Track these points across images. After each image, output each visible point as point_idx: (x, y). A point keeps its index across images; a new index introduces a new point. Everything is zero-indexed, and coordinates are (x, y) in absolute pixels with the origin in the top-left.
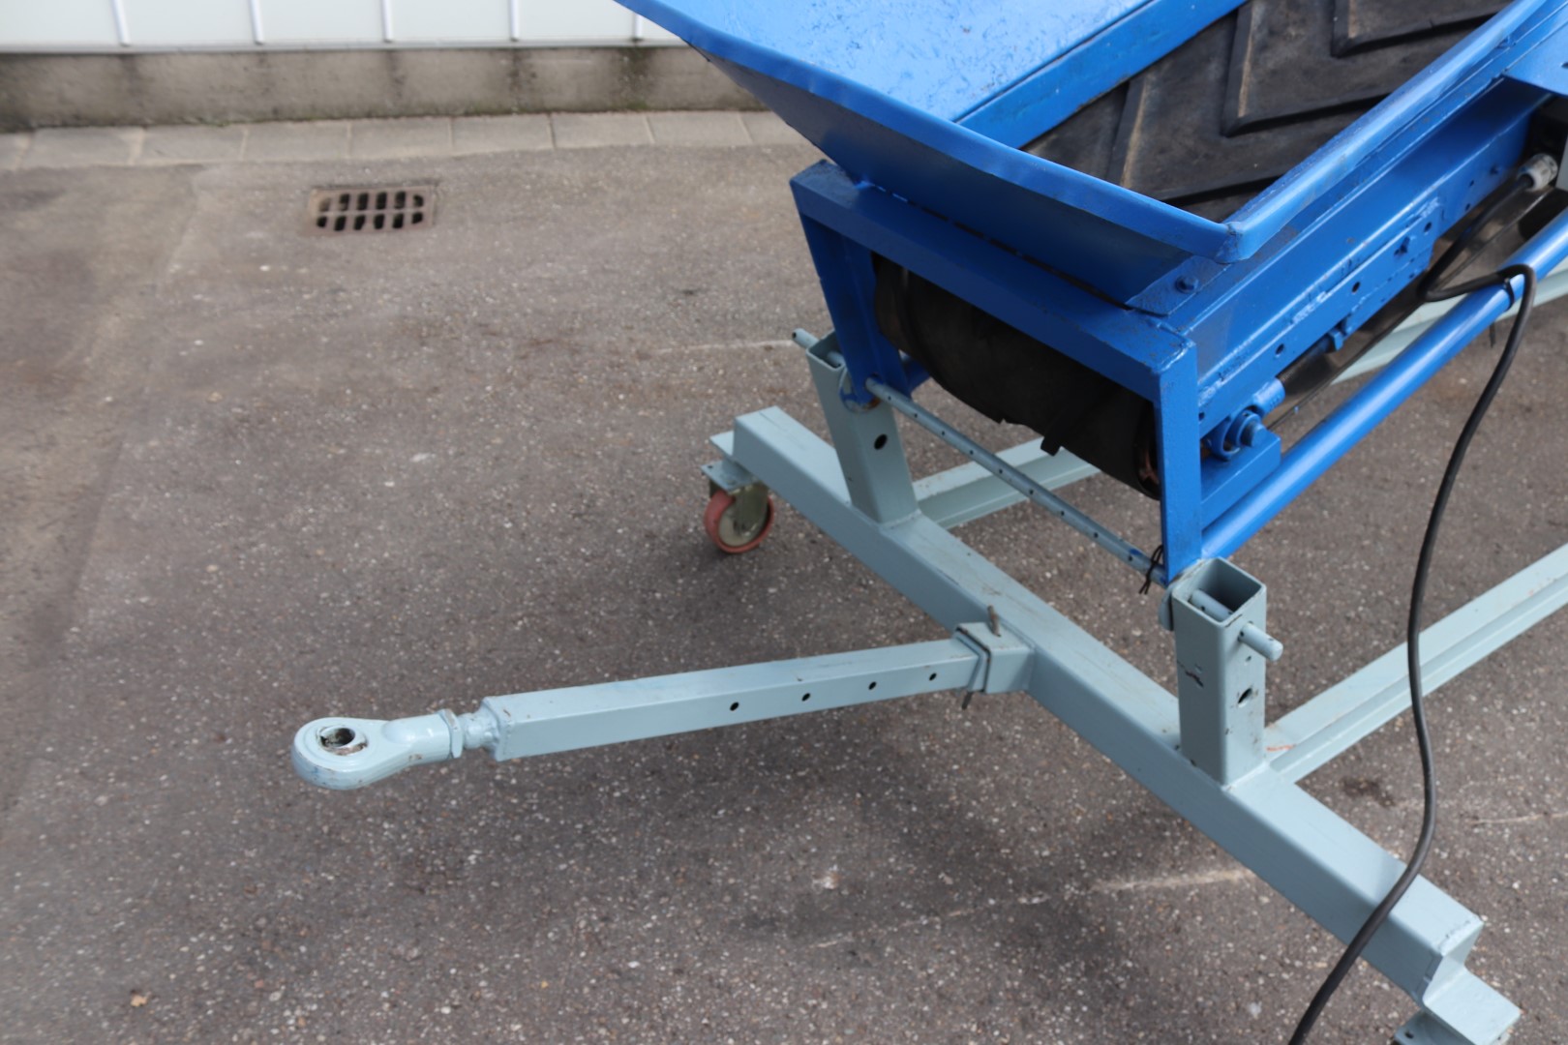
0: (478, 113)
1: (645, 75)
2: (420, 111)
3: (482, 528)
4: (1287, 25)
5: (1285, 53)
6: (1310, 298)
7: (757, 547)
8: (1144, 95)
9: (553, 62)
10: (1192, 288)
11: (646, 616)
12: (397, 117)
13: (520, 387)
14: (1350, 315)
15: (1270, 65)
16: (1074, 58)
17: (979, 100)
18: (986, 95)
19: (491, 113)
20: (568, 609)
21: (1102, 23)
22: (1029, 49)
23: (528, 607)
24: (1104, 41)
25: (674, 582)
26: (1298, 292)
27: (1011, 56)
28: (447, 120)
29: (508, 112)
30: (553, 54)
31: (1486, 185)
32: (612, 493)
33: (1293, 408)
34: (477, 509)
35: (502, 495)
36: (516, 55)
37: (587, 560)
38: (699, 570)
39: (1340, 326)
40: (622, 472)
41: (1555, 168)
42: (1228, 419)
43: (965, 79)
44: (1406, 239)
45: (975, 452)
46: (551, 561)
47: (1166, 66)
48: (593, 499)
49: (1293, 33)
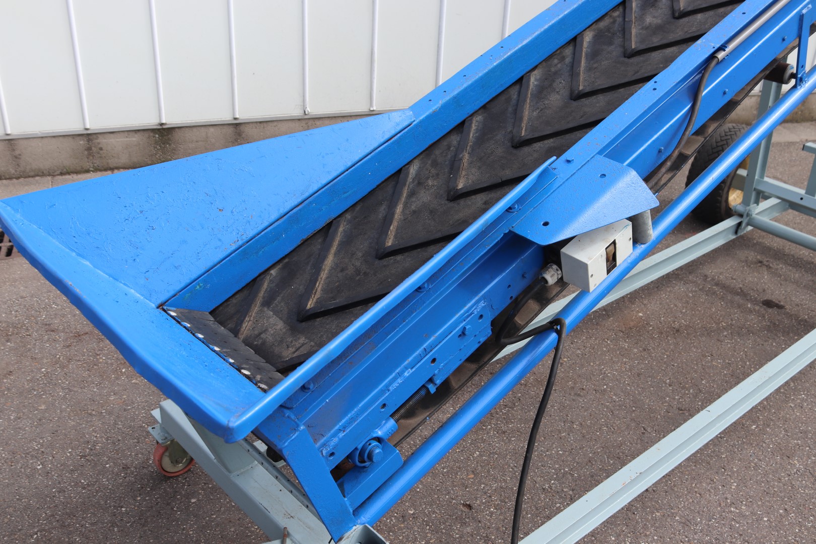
0: (68, 173)
1: (170, 145)
2: (32, 174)
3: (23, 470)
4: (428, 178)
5: (424, 197)
6: (400, 375)
7: (189, 470)
8: (341, 229)
9: (112, 140)
10: (309, 389)
11: (114, 524)
12: (18, 178)
13: (63, 367)
14: (434, 375)
15: (413, 207)
16: (290, 217)
17: (229, 251)
18: (234, 247)
19: (77, 172)
20: (67, 524)
21: (307, 194)
22: (260, 216)
23: (42, 524)
24: (311, 203)
25: (134, 498)
26: (391, 373)
27: (249, 222)
28: (49, 178)
29: (88, 171)
30: (112, 135)
31: (519, 287)
32: (107, 439)
33: (426, 418)
34: (22, 457)
35: (39, 446)
36: (89, 137)
37: (84, 488)
38: (151, 489)
39: (431, 380)
40: (115, 424)
41: (560, 272)
42: (356, 449)
43: (220, 240)
44: (465, 328)
45: (251, 450)
46: (61, 491)
47: (358, 208)
48: (95, 444)
49: (430, 183)
